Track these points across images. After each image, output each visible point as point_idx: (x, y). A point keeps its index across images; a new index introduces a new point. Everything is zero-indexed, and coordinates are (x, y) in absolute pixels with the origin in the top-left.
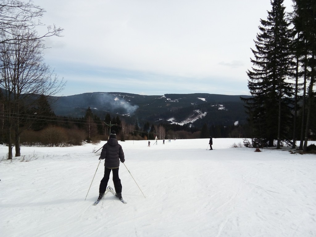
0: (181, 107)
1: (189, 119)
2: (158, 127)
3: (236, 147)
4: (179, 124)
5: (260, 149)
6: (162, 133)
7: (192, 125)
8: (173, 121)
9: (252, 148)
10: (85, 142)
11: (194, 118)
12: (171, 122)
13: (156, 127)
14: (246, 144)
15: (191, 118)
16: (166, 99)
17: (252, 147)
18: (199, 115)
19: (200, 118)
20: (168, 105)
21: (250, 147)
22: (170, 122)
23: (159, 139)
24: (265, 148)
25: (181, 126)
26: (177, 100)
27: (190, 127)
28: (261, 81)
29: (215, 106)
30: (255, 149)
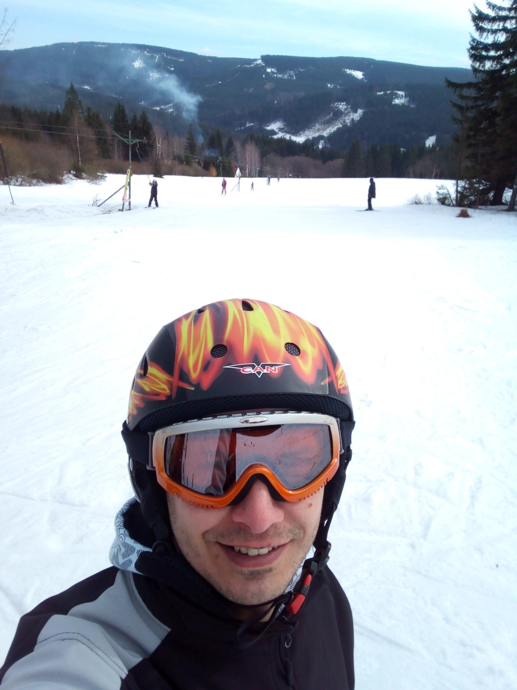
0: (302, 94)
1: (318, 126)
2: (243, 145)
3: (417, 203)
4: (294, 138)
5: (470, 211)
6: (251, 160)
7: (325, 142)
8: (281, 130)
9: (452, 208)
10: (71, 176)
11: (330, 123)
12: (275, 133)
13: (238, 145)
14: (441, 197)
15: (324, 123)
16: (264, 68)
17: (454, 206)
18: (345, 116)
19: (345, 126)
20: (268, 86)
21: (449, 205)
22: (273, 132)
23: (243, 175)
24: (483, 207)
25: (299, 143)
26: (292, 73)
27: (320, 147)
28: (502, 38)
29: (385, 94)
30: (458, 210)
